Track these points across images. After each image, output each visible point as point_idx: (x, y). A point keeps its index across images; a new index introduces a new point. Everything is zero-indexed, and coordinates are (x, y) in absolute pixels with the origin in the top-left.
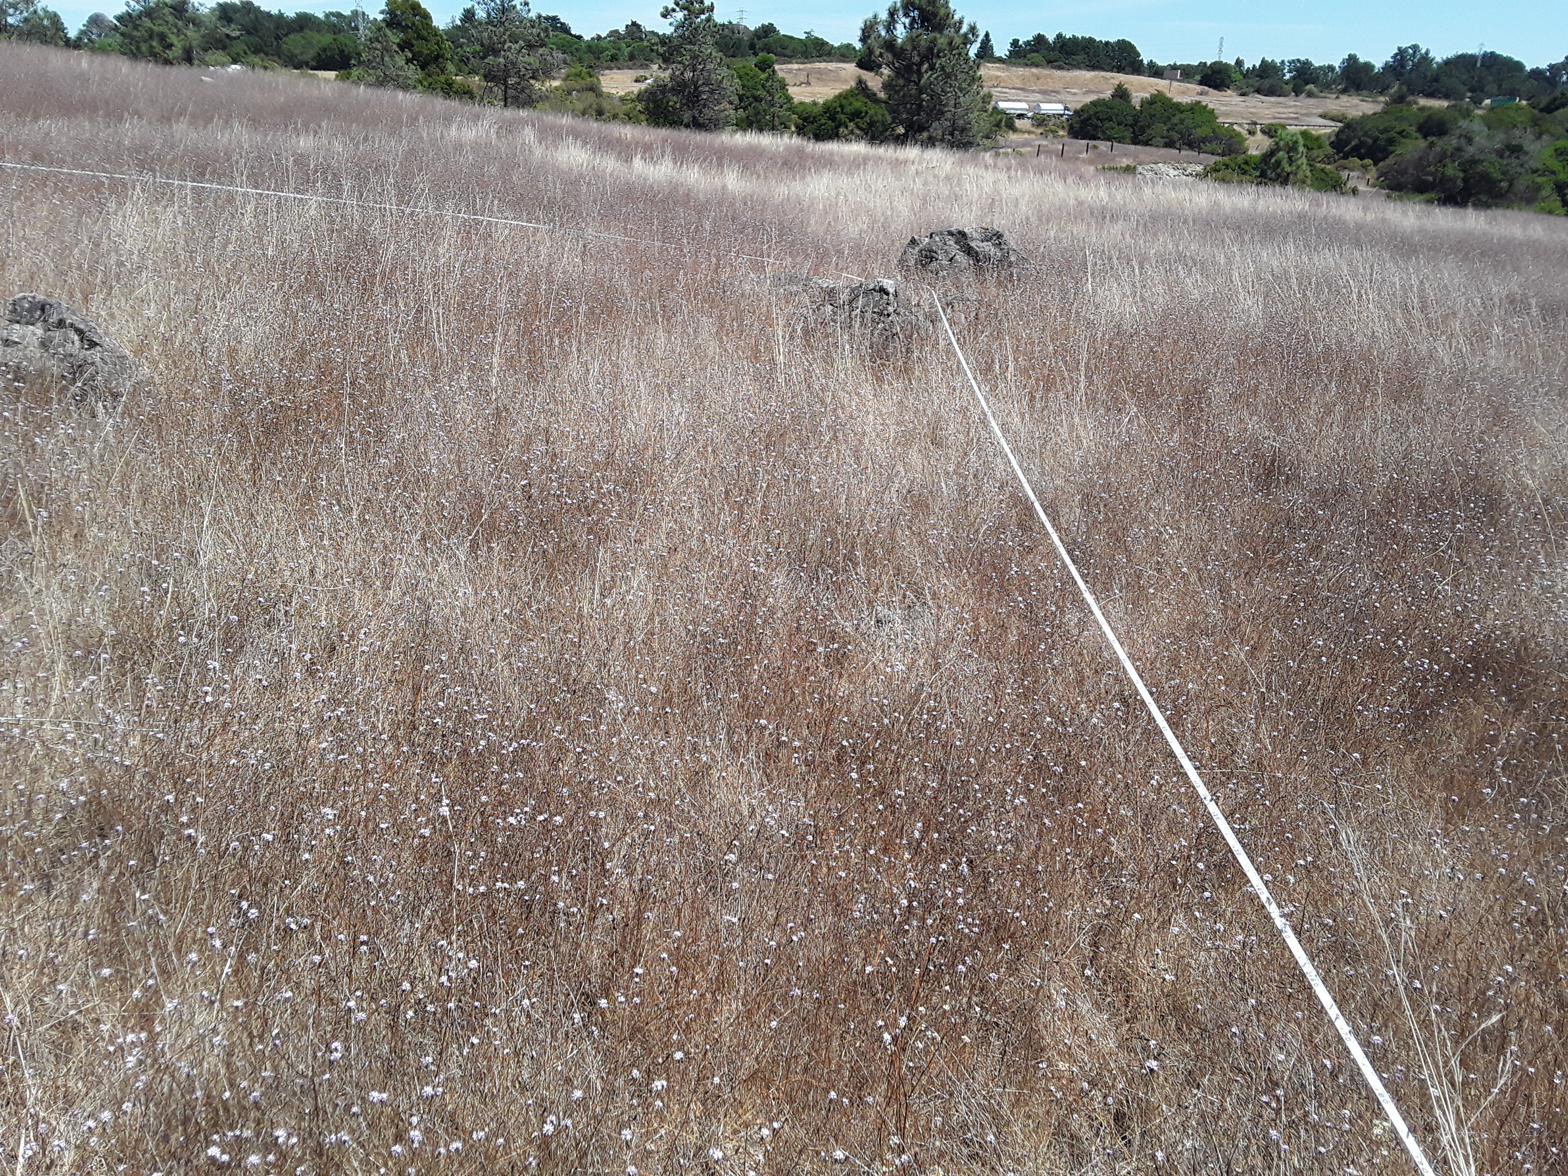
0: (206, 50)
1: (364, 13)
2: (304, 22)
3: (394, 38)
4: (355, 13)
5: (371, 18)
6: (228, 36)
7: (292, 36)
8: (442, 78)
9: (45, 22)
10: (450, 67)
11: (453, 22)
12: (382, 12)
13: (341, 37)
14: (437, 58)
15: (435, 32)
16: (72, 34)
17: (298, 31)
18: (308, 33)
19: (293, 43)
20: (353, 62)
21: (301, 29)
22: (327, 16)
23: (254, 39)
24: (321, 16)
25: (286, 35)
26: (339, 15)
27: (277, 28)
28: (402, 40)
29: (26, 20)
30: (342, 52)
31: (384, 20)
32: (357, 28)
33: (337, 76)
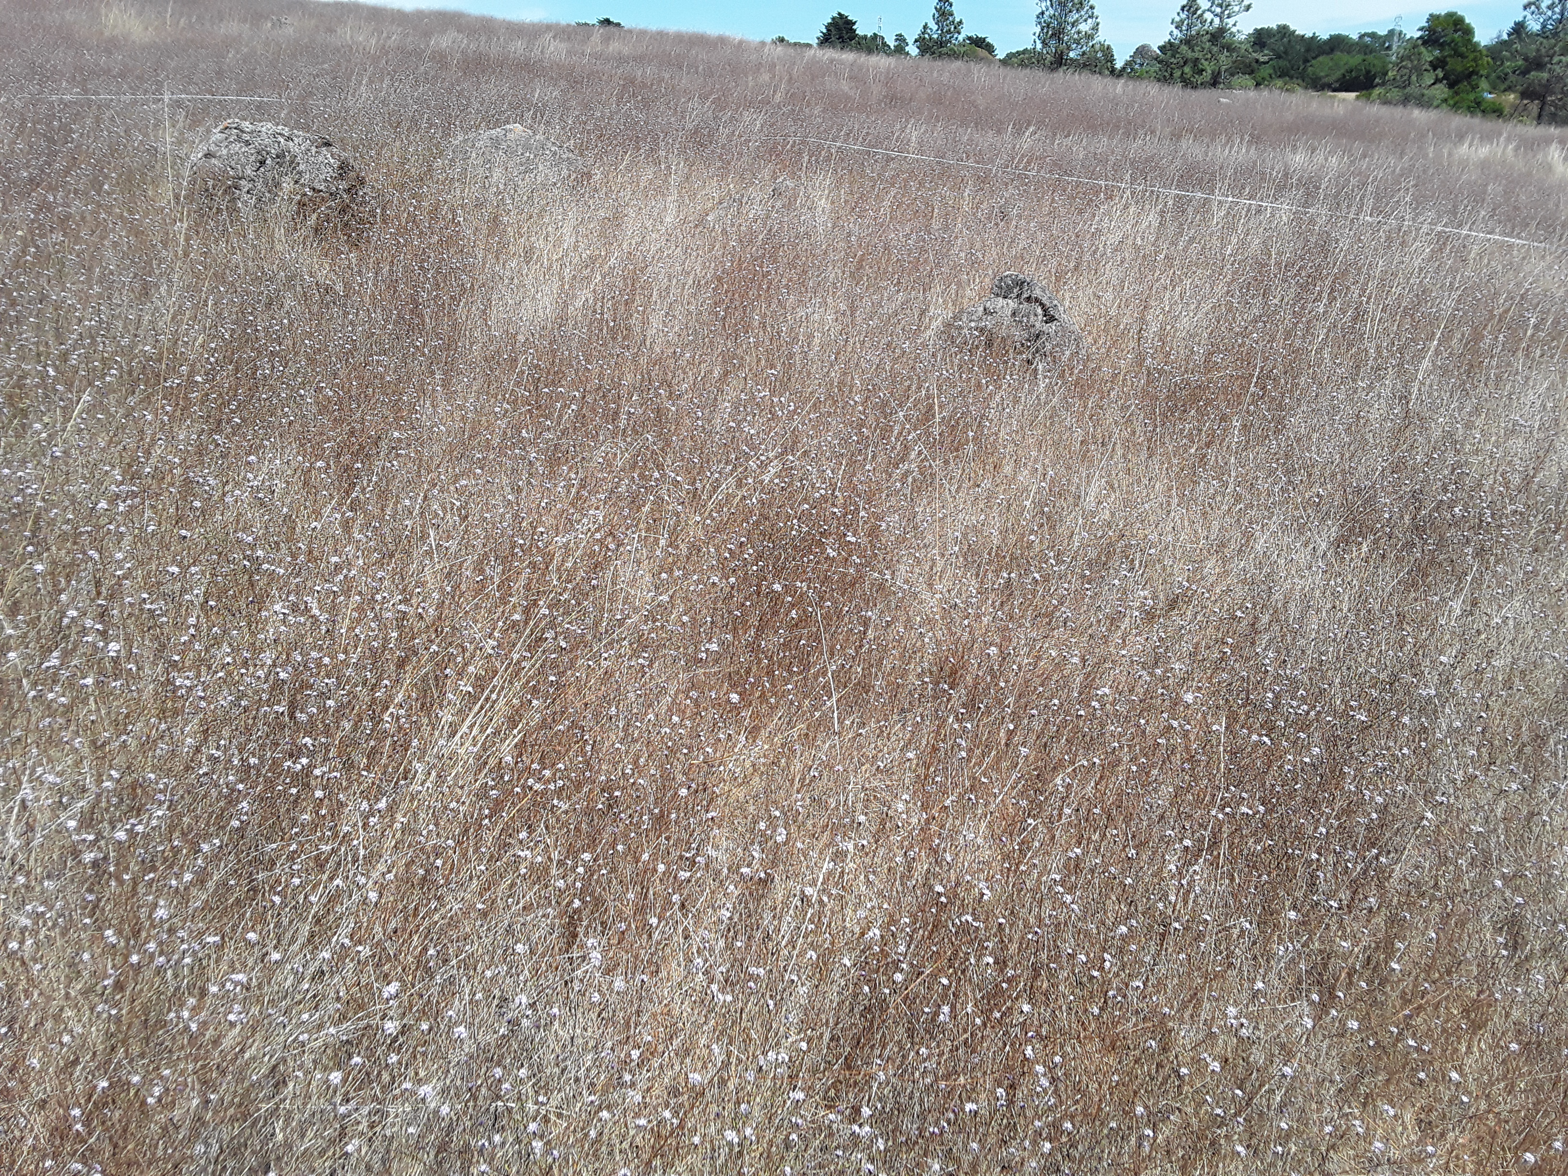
0: (1232, 75)
1: (1400, 33)
2: (1337, 43)
3: (1428, 55)
4: (1391, 33)
5: (1408, 37)
6: (1257, 61)
7: (1321, 59)
8: (1472, 97)
9: (1099, 55)
10: (1484, 84)
11: (1498, 37)
12: (1421, 29)
13: (1370, 58)
14: (1470, 75)
15: (1475, 47)
16: (1119, 65)
17: (1328, 54)
18: (1338, 54)
19: (1321, 66)
20: (1377, 80)
21: (1332, 50)
22: (1362, 36)
23: (1282, 63)
24: (1355, 36)
25: (1314, 58)
26: (1373, 35)
27: (1308, 50)
28: (1437, 58)
29: (1084, 53)
30: (1368, 72)
31: (1421, 38)
32: (1389, 48)
33: (1357, 97)
